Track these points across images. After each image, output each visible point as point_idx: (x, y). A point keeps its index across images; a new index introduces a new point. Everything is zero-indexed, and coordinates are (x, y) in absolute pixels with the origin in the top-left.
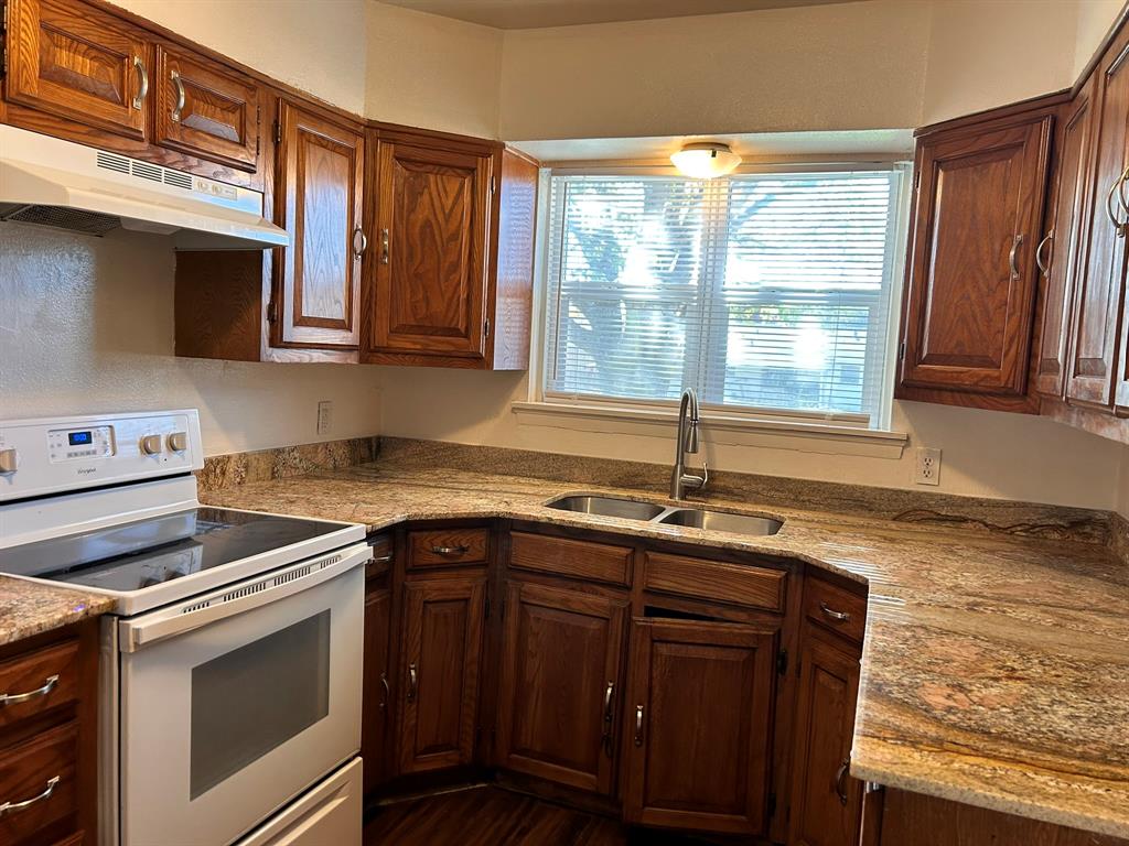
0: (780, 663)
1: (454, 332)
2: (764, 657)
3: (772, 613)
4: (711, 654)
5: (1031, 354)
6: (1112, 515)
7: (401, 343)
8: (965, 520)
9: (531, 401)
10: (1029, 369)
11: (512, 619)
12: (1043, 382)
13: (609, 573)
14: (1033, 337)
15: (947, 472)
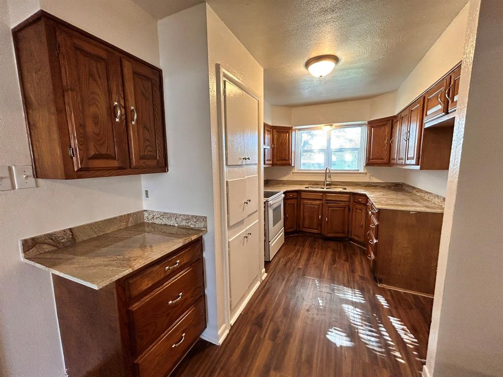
0: (349, 210)
1: (286, 160)
2: (347, 209)
3: (348, 202)
4: (338, 208)
5: (390, 157)
6: (403, 183)
7: (278, 163)
8: (377, 186)
9: (296, 171)
10: (389, 160)
11: (302, 207)
12: (392, 162)
13: (319, 198)
14: (390, 155)
15: (374, 178)
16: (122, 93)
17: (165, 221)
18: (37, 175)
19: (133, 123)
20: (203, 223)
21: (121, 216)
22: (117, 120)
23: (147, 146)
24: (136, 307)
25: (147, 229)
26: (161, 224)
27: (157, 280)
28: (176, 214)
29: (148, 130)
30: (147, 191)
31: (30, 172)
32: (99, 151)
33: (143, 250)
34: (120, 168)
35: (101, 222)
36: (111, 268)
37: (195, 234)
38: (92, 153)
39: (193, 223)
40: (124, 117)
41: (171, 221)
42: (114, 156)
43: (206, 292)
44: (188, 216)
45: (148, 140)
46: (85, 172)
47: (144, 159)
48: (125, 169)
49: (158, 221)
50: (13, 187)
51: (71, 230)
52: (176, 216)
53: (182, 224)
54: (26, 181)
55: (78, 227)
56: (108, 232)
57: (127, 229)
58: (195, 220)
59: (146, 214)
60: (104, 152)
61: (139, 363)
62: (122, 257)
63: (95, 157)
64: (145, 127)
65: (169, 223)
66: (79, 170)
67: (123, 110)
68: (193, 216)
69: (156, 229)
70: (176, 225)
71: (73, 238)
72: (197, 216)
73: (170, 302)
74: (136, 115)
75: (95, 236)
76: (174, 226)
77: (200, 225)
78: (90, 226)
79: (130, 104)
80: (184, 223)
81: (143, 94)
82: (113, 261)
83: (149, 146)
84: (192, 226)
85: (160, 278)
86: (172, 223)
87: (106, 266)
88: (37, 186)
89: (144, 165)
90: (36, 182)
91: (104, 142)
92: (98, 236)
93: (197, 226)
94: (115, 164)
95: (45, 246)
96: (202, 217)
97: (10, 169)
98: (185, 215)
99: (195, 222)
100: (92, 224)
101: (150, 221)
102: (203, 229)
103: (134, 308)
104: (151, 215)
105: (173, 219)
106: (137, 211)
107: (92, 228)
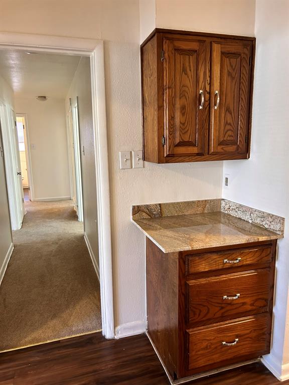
16: (208, 79)
17: (239, 215)
18: (144, 159)
19: (216, 108)
20: (279, 225)
21: (199, 201)
22: (201, 107)
23: (228, 131)
24: (193, 283)
25: (223, 220)
26: (236, 217)
27: (214, 268)
28: (251, 209)
29: (231, 114)
30: (227, 179)
31: (141, 156)
32: (183, 138)
33: (206, 236)
34: (198, 154)
35: (182, 203)
36: (178, 242)
37: (266, 235)
38: (177, 141)
39: (267, 222)
40: (207, 103)
41: (246, 215)
42: (194, 142)
43: (274, 310)
44: (264, 213)
45: (230, 124)
46: (171, 158)
47: (223, 145)
48: (203, 155)
49: (233, 213)
50: (132, 168)
51: (160, 204)
52: (251, 211)
53: (256, 222)
54: (139, 162)
55: (164, 204)
56: (186, 214)
57: (202, 214)
58: (270, 219)
59: (223, 204)
60: (187, 140)
61: (190, 333)
62: (188, 236)
63: (180, 144)
64: (228, 110)
65: (243, 217)
66: (168, 156)
67: (207, 96)
68: (269, 214)
69: (230, 222)
70: (251, 222)
71: (161, 212)
72: (273, 215)
73: (225, 297)
74: (218, 99)
75: (176, 214)
76: (248, 222)
77: (275, 227)
78: (174, 205)
79: (215, 89)
80: (258, 221)
81: (229, 74)
82: (181, 237)
83: (230, 130)
84: (266, 226)
85: (217, 267)
86: (246, 217)
87: (175, 239)
88: (144, 167)
89: (222, 151)
90: (144, 164)
91: (188, 130)
92: (178, 216)
93: (272, 227)
94: (195, 150)
95: (144, 214)
96: (279, 217)
97: (131, 152)
98: (260, 212)
99: (271, 222)
100: (175, 203)
101: (226, 212)
102: (278, 232)
103: (190, 283)
104: (228, 205)
105: (248, 214)
106: (215, 198)
107: (174, 207)
